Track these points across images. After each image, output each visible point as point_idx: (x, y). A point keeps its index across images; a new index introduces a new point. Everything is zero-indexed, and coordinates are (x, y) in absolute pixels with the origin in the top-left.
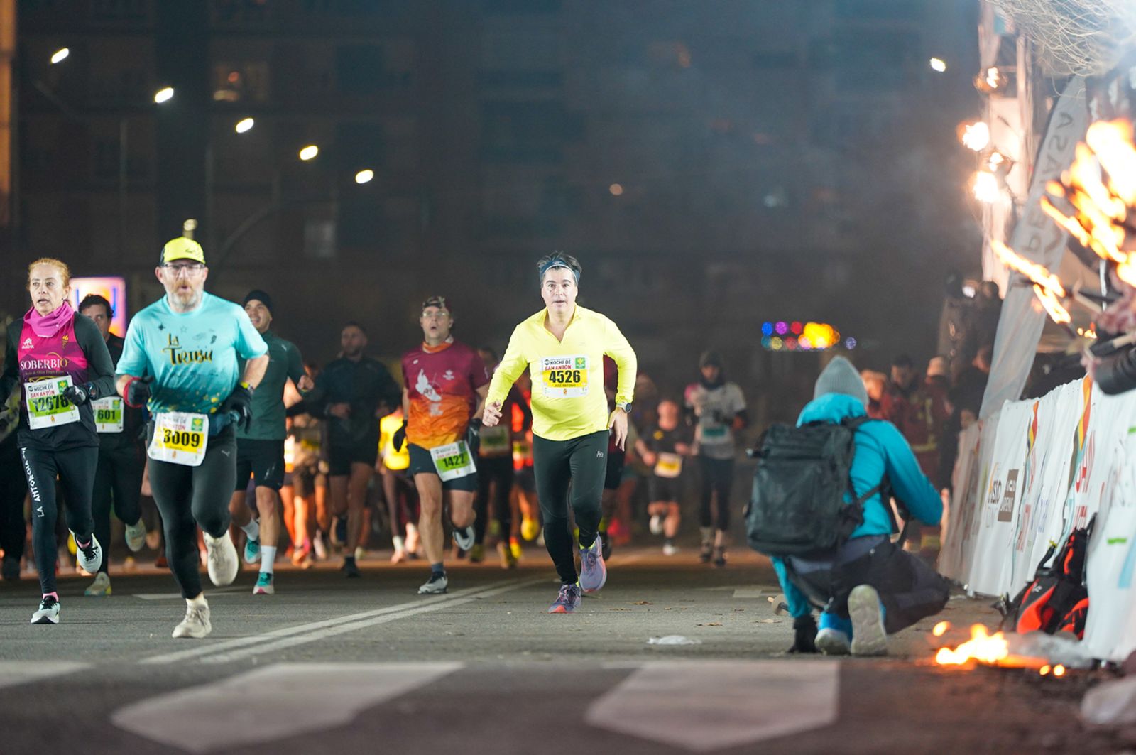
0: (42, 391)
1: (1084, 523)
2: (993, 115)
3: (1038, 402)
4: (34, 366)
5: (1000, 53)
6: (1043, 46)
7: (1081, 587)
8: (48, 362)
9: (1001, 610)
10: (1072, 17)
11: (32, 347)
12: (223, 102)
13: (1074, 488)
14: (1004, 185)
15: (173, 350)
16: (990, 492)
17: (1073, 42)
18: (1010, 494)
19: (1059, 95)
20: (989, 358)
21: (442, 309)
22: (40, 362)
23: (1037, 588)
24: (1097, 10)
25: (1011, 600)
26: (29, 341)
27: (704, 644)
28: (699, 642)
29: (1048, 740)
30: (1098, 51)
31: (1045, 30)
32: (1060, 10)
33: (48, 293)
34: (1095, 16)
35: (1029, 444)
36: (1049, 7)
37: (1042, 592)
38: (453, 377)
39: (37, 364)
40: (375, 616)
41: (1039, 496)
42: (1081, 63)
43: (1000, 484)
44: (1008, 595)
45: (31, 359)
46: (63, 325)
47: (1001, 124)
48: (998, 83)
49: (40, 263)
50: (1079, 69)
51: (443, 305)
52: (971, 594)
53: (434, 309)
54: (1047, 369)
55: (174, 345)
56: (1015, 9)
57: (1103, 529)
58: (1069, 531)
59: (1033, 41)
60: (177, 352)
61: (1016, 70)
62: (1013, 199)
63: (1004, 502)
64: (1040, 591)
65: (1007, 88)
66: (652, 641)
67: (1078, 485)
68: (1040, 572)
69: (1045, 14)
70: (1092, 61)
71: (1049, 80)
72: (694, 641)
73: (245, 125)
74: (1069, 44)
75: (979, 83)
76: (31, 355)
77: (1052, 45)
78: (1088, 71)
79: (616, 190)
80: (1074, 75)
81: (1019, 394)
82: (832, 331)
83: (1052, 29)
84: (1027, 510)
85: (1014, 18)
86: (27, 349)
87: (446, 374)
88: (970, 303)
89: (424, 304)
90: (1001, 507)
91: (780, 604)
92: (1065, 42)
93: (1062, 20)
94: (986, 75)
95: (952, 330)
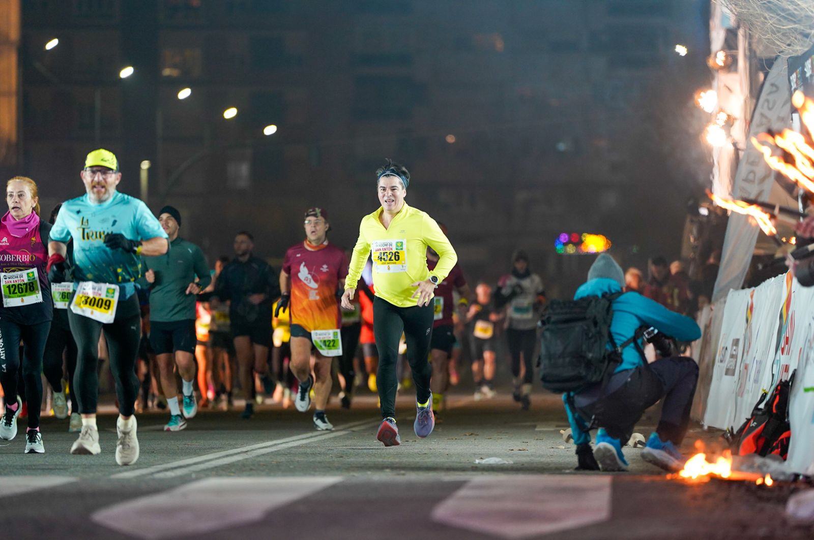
0: (14, 280)
1: (787, 377)
2: (721, 85)
3: (754, 291)
4: (9, 259)
5: (726, 41)
6: (757, 36)
7: (785, 422)
8: (20, 256)
9: (727, 439)
10: (778, 15)
11: (8, 244)
12: (169, 77)
13: (779, 352)
14: (729, 135)
15: (84, 229)
16: (720, 355)
17: (779, 32)
18: (734, 357)
19: (769, 70)
20: (719, 258)
21: (319, 218)
22: (14, 256)
23: (753, 424)
24: (795, 9)
25: (735, 432)
26: (5, 239)
27: (514, 464)
28: (511, 462)
29: (763, 531)
30: (796, 38)
31: (759, 24)
32: (769, 9)
33: (19, 203)
34: (794, 13)
35: (747, 320)
36: (761, 8)
37: (757, 426)
38: (328, 270)
39: (11, 257)
40: (279, 444)
41: (755, 358)
42: (784, 48)
43: (726, 349)
44: (732, 429)
45: (7, 253)
46: (31, 229)
47: (727, 90)
48: (725, 62)
49: (15, 180)
50: (782, 52)
51: (319, 214)
52: (706, 428)
53: (312, 218)
54: (760, 267)
55: (85, 225)
56: (736, 8)
57: (801, 381)
58: (776, 382)
59: (750, 32)
60: (86, 231)
61: (737, 52)
62: (735, 144)
63: (729, 362)
64: (756, 425)
65: (731, 65)
66: (477, 461)
67: (783, 350)
68: (755, 412)
69: (759, 12)
70: (793, 46)
71: (761, 60)
72: (507, 461)
73: (184, 94)
74: (775, 34)
75: (711, 62)
76: (7, 250)
77: (763, 35)
78: (789, 53)
79: (451, 139)
80: (779, 56)
81: (741, 285)
82: (605, 239)
83: (764, 23)
84: (746, 367)
85: (736, 15)
86: (4, 246)
87: (323, 268)
88: (705, 219)
89: (306, 214)
90: (727, 366)
91: (569, 435)
92: (773, 33)
93: (771, 16)
94: (716, 57)
95: (692, 240)
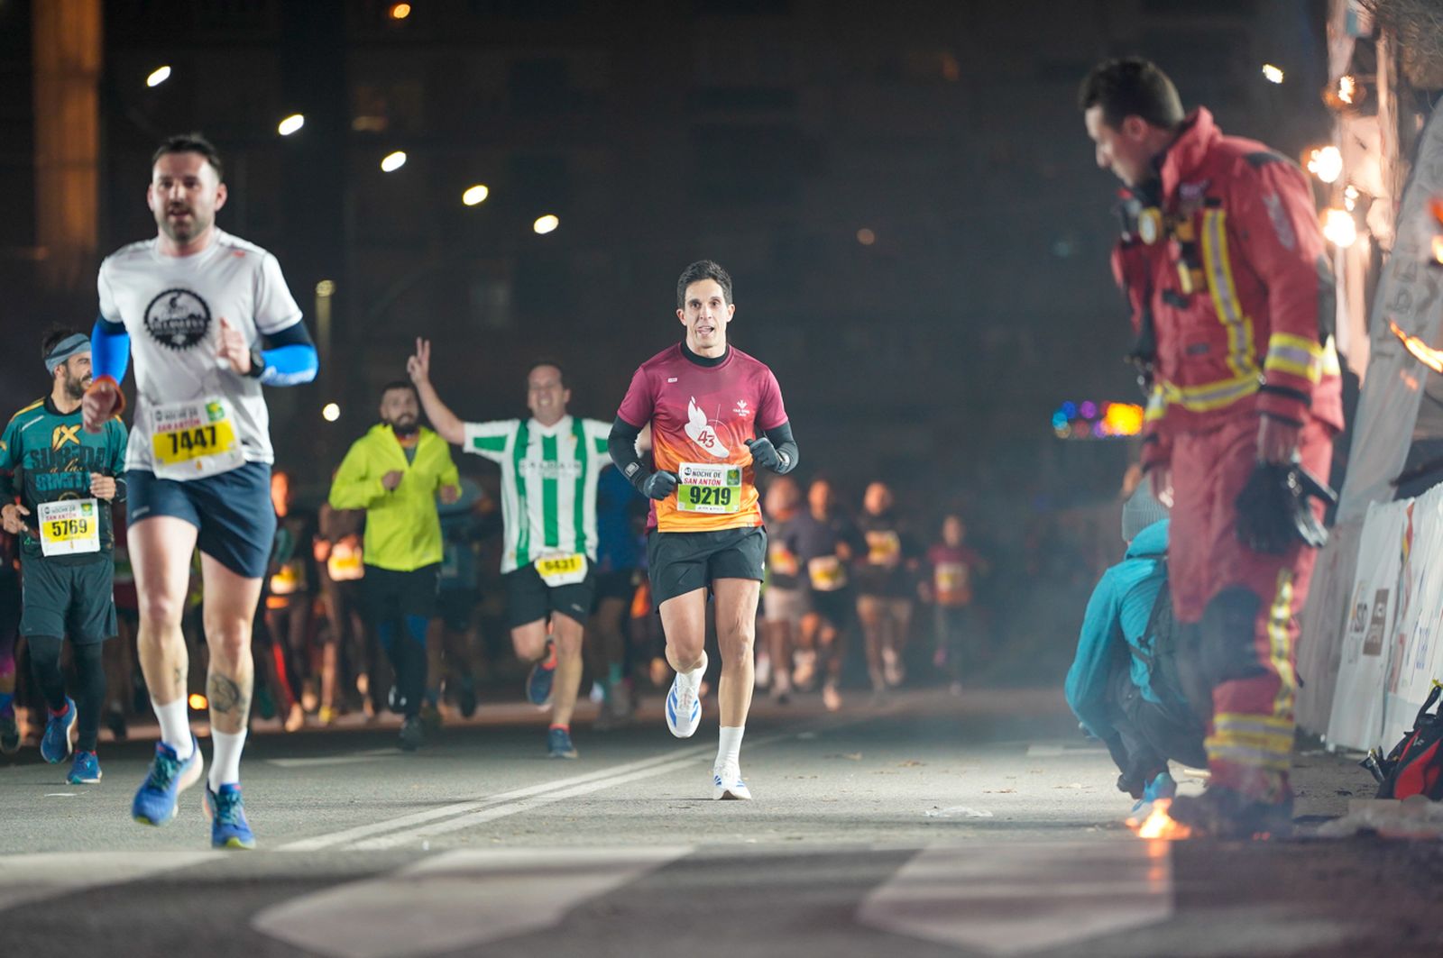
2: (1349, 137)
3: (1413, 503)
5: (1355, 58)
6: (1413, 51)
9: (1372, 769)
12: (366, 133)
14: (1363, 226)
16: (1353, 619)
18: (1378, 621)
19: (1433, 111)
23: (1418, 742)
25: (1386, 757)
27: (993, 817)
28: (988, 815)
35: (1402, 557)
37: (1426, 746)
41: (1417, 623)
43: (1366, 607)
44: (1381, 751)
47: (1358, 147)
48: (1353, 97)
52: (1331, 748)
59: (1400, 44)
61: (1376, 79)
62: (1374, 242)
63: (1371, 630)
64: (1424, 745)
65: (1365, 103)
66: (928, 813)
68: (1421, 721)
71: (1418, 90)
72: (981, 813)
73: (394, 162)
75: (1329, 98)
79: (866, 237)
81: (1391, 494)
84: (1402, 640)
85: (1372, 13)
90: (1367, 637)
94: (1339, 87)
